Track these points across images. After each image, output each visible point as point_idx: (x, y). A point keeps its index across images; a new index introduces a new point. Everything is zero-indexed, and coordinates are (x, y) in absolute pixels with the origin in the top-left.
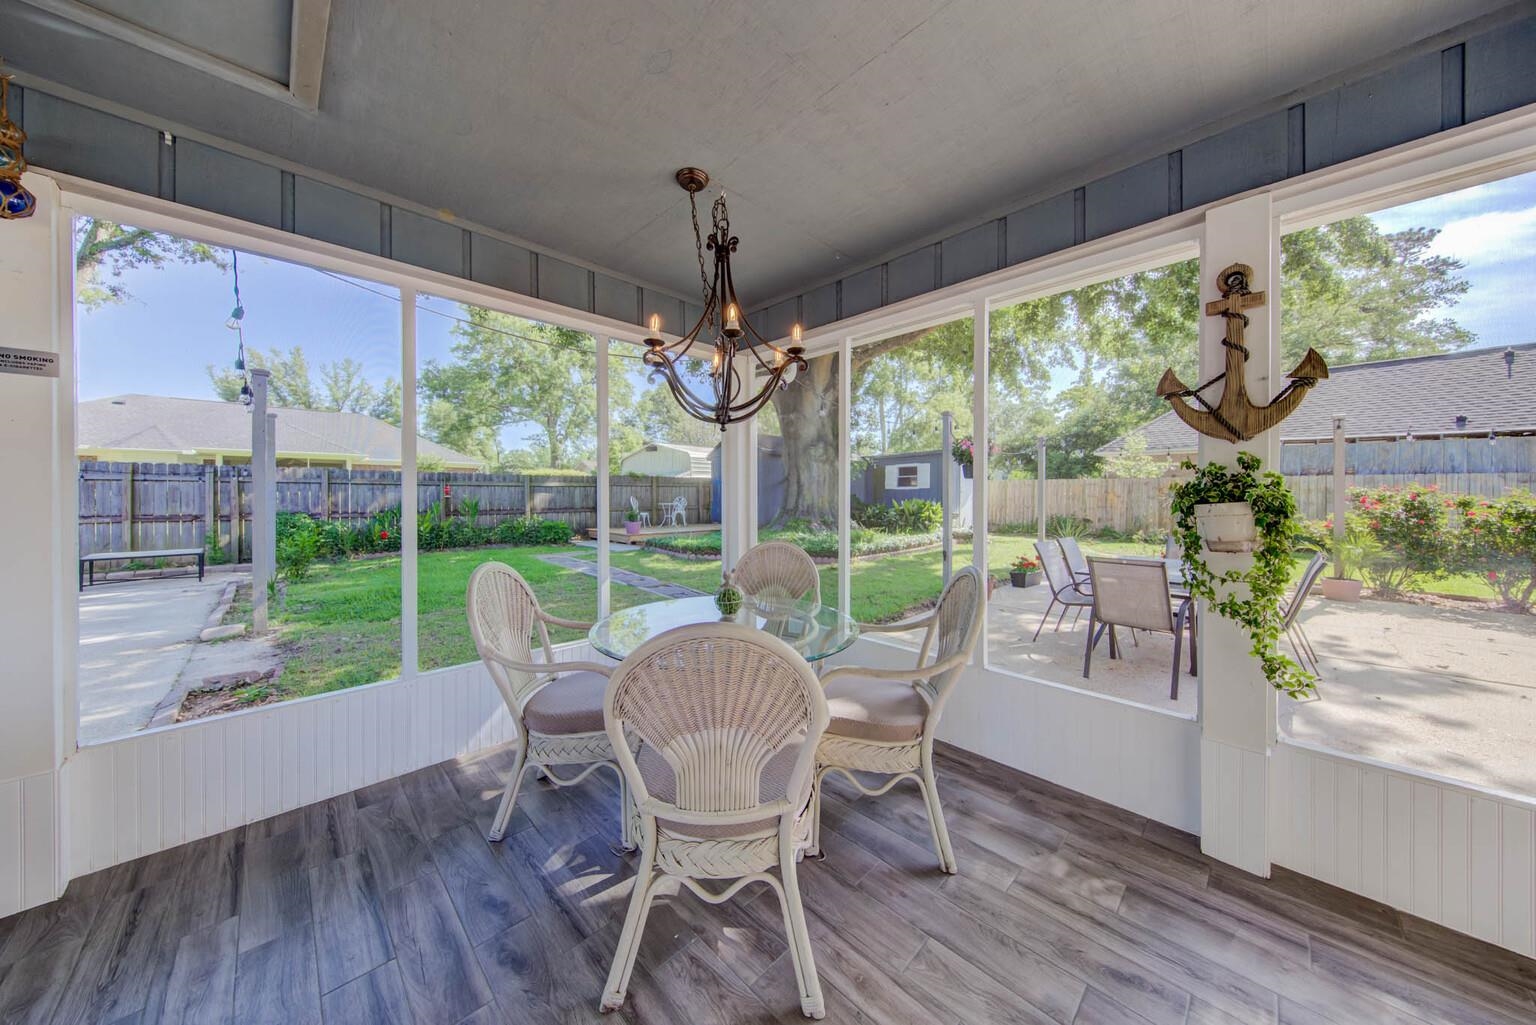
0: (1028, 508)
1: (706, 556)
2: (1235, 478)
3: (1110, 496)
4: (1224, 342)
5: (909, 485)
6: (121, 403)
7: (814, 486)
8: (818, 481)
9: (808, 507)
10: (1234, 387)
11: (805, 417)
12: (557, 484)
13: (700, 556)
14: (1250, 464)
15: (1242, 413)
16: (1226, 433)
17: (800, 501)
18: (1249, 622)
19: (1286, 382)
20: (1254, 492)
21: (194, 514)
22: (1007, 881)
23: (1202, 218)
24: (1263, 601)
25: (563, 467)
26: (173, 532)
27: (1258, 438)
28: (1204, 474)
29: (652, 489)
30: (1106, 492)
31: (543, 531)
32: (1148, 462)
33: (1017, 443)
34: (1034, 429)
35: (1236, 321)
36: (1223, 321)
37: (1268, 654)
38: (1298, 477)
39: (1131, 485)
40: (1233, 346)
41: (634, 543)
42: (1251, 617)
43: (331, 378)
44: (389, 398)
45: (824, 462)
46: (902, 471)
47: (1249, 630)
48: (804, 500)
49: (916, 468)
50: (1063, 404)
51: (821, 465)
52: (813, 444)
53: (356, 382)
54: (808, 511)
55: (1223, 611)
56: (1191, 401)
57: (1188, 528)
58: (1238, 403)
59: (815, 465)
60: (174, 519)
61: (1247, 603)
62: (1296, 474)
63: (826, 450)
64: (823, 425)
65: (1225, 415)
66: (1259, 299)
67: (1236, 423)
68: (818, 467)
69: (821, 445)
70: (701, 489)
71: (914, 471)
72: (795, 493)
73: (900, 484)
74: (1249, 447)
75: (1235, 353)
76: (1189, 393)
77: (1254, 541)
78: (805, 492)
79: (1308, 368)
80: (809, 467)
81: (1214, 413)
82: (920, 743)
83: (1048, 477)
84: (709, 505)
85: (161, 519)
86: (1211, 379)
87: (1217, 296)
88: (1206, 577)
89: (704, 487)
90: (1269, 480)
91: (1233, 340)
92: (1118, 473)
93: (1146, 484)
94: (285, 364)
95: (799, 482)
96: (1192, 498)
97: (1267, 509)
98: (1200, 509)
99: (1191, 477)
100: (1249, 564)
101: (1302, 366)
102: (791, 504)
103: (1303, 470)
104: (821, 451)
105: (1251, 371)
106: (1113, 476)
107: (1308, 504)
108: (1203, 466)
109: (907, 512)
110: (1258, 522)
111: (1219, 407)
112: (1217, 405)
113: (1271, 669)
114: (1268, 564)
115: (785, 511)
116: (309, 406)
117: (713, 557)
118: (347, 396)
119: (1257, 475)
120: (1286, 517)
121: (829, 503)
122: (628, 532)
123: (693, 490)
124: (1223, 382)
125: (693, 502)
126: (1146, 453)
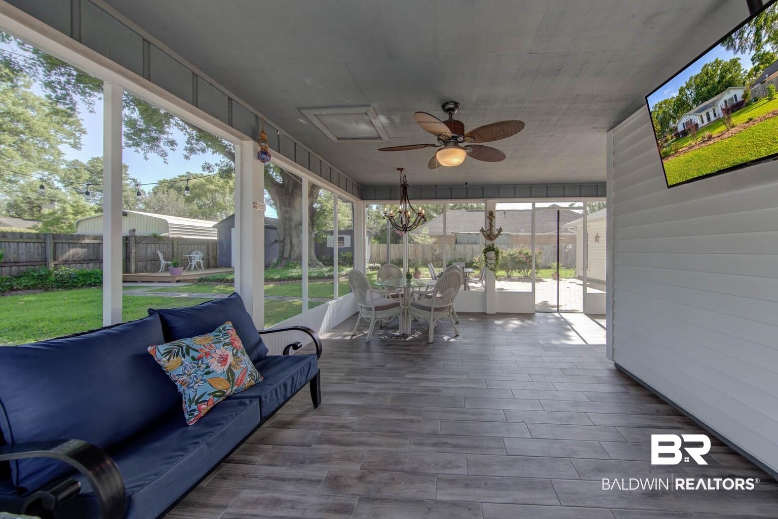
2: (492, 247)
3: (417, 251)
4: (489, 223)
7: (301, 246)
9: (297, 256)
10: (491, 231)
12: (93, 242)
15: (492, 236)
16: (490, 239)
17: (293, 254)
19: (497, 232)
23: (486, 201)
24: (495, 268)
27: (494, 240)
29: (173, 246)
30: (416, 249)
31: (81, 278)
32: (428, 238)
35: (491, 220)
36: (489, 220)
37: (496, 276)
38: (503, 245)
39: (423, 246)
41: (178, 281)
42: (494, 270)
47: (493, 273)
48: (295, 253)
49: (343, 238)
52: (300, 224)
54: (297, 258)
58: (492, 234)
61: (493, 268)
65: (490, 236)
66: (494, 217)
67: (492, 238)
70: (210, 246)
72: (289, 249)
74: (493, 242)
75: (491, 226)
76: (485, 232)
77: (495, 258)
78: (296, 249)
80: (298, 236)
81: (488, 236)
83: (391, 243)
84: (216, 256)
87: (488, 215)
88: (488, 264)
89: (212, 245)
91: (491, 224)
92: (419, 242)
93: (428, 246)
95: (291, 243)
97: (496, 252)
98: (488, 253)
100: (493, 261)
101: (499, 230)
102: (286, 255)
103: (505, 243)
105: (493, 229)
106: (417, 243)
108: (487, 245)
109: (347, 257)
110: (495, 254)
112: (489, 234)
114: (496, 262)
115: (281, 258)
119: (495, 247)
120: (498, 253)
122: (171, 274)
124: (489, 230)
125: (208, 255)
126: (428, 235)
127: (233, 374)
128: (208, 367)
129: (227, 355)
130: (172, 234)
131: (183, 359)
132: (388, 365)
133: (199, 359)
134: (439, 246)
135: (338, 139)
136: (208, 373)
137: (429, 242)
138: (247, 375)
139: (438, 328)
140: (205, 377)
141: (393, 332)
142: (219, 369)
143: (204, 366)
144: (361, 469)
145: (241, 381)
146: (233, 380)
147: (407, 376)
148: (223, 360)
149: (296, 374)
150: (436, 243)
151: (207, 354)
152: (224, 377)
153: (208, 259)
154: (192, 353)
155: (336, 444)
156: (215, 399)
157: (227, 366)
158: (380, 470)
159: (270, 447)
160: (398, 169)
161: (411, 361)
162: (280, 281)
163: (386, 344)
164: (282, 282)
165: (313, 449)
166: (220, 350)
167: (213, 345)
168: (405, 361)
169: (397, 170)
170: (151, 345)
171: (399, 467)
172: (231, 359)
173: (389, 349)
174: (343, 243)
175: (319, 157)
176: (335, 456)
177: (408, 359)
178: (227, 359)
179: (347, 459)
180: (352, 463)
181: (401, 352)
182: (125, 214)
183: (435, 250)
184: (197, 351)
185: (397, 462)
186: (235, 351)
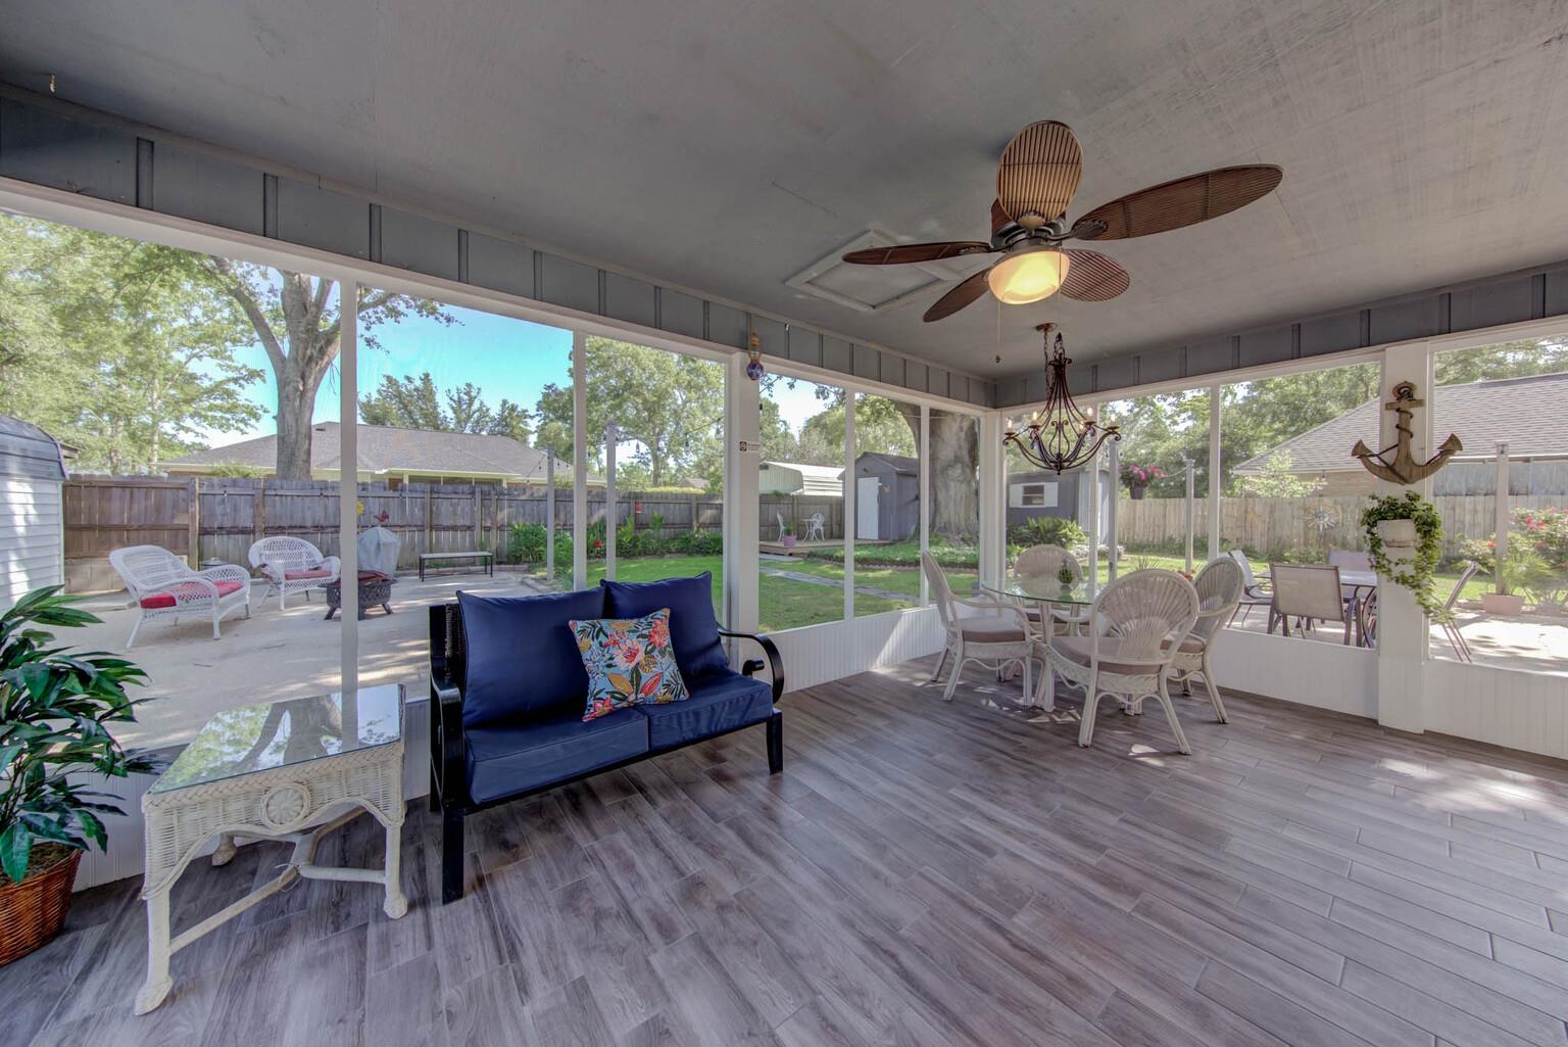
0: (1159, 527)
1: (871, 566)
2: (1404, 506)
3: (1250, 516)
4: (1397, 426)
5: (1031, 504)
6: (322, 430)
7: (951, 505)
8: (955, 500)
9: (945, 524)
10: (1403, 453)
11: (943, 440)
13: (866, 566)
14: (1413, 498)
15: (1408, 469)
16: (1397, 480)
17: (937, 519)
18: (1414, 587)
19: (1436, 453)
20: (1416, 514)
21: (468, 524)
22: (1262, 727)
23: (1384, 350)
24: (1421, 575)
25: (665, 484)
26: (455, 539)
27: (1418, 483)
28: (1384, 503)
29: (793, 506)
30: (1246, 512)
31: (712, 543)
32: (1292, 482)
33: (1133, 459)
34: (1153, 444)
35: (1404, 416)
36: (1397, 414)
37: (1427, 603)
38: (1462, 498)
39: (1273, 505)
40: (1403, 430)
41: (791, 555)
42: (1415, 583)
43: (454, 401)
44: (505, 419)
45: (962, 482)
46: (1027, 490)
47: (1412, 592)
48: (941, 518)
49: (1043, 487)
50: (1183, 416)
51: (958, 484)
52: (950, 466)
53: (476, 405)
54: (945, 528)
55: (1397, 581)
56: (1375, 460)
57: (1373, 534)
58: (1406, 463)
59: (952, 484)
60: (454, 528)
61: (1412, 577)
62: (1461, 495)
63: (963, 471)
64: (960, 447)
65: (1397, 469)
66: (1421, 403)
67: (1404, 474)
68: (956, 487)
69: (959, 466)
70: (834, 507)
71: (1040, 490)
73: (1024, 503)
74: (1413, 488)
75: (1405, 434)
76: (1373, 455)
77: (1415, 541)
78: (942, 510)
79: (1450, 445)
80: (947, 487)
81: (1390, 468)
82: (1202, 656)
85: (446, 529)
86: (1388, 447)
87: (1393, 399)
88: (1385, 562)
89: (834, 503)
90: (1425, 507)
91: (1404, 426)
92: (1258, 492)
93: (1291, 503)
94: (416, 390)
95: (936, 500)
96: (1374, 518)
97: (1424, 523)
98: (1381, 524)
99: (1375, 504)
100: (1413, 555)
101: (1446, 444)
103: (1469, 490)
104: (959, 471)
105: (1414, 444)
106: (1250, 495)
107: (1474, 525)
108: (1383, 498)
109: (1042, 528)
110: (1418, 531)
111: (1394, 464)
112: (1392, 463)
113: (1427, 611)
114: (1425, 554)
116: (437, 428)
117: (877, 567)
118: (469, 417)
119: (1418, 504)
120: (1436, 527)
121: (966, 520)
122: (786, 544)
123: (827, 507)
124: (1395, 450)
125: (831, 518)
126: (1291, 472)
127: (639, 677)
128: (611, 658)
129: (638, 650)
130: (808, 491)
131: (592, 642)
132: (939, 757)
133: (607, 645)
134: (1335, 503)
135: (874, 307)
136: (610, 666)
137: (1294, 492)
138: (661, 684)
139: (1142, 719)
140: (606, 670)
141: (1013, 697)
142: (623, 665)
143: (608, 656)
144: (735, 895)
145: (651, 690)
146: (638, 685)
147: (952, 791)
148: (631, 655)
149: (721, 705)
150: (1321, 496)
151: (615, 643)
152: (627, 676)
153: (831, 525)
154: (602, 638)
155: (744, 839)
156: (614, 701)
157: (633, 664)
158: (755, 916)
159: (685, 797)
160: (1038, 328)
161: (995, 767)
162: (904, 565)
163: (976, 715)
164: (906, 568)
165: (717, 828)
166: (632, 641)
167: (626, 634)
168: (980, 760)
169: (1036, 332)
170: (573, 619)
171: (780, 933)
172: (640, 657)
173: (972, 726)
174: (1042, 498)
175: (873, 346)
176: (727, 855)
177: (992, 759)
178: (635, 654)
179: (734, 869)
180: (735, 879)
181: (994, 742)
182: (766, 467)
183: (1317, 515)
184: (607, 636)
185: (786, 922)
186: (650, 648)
